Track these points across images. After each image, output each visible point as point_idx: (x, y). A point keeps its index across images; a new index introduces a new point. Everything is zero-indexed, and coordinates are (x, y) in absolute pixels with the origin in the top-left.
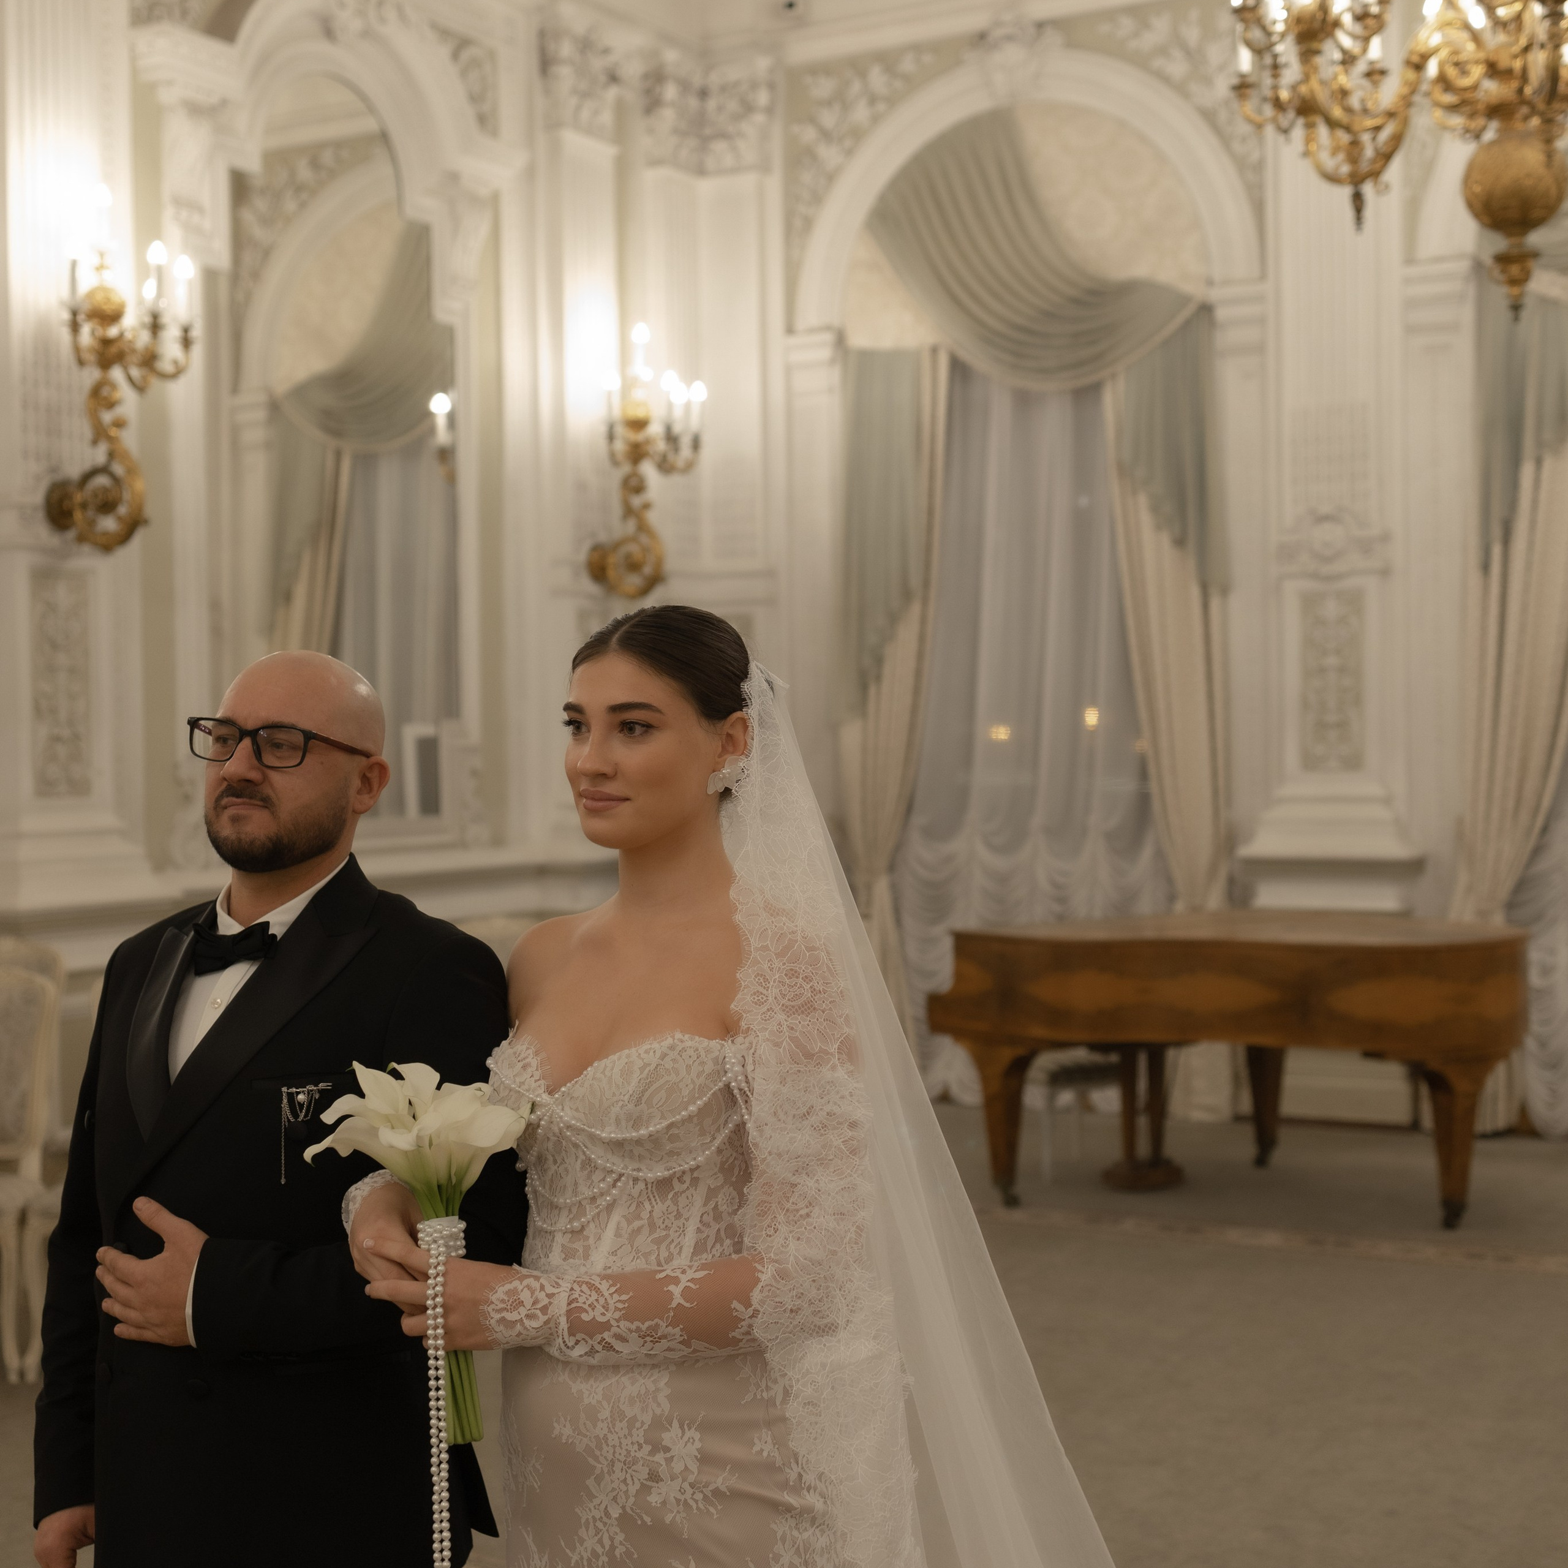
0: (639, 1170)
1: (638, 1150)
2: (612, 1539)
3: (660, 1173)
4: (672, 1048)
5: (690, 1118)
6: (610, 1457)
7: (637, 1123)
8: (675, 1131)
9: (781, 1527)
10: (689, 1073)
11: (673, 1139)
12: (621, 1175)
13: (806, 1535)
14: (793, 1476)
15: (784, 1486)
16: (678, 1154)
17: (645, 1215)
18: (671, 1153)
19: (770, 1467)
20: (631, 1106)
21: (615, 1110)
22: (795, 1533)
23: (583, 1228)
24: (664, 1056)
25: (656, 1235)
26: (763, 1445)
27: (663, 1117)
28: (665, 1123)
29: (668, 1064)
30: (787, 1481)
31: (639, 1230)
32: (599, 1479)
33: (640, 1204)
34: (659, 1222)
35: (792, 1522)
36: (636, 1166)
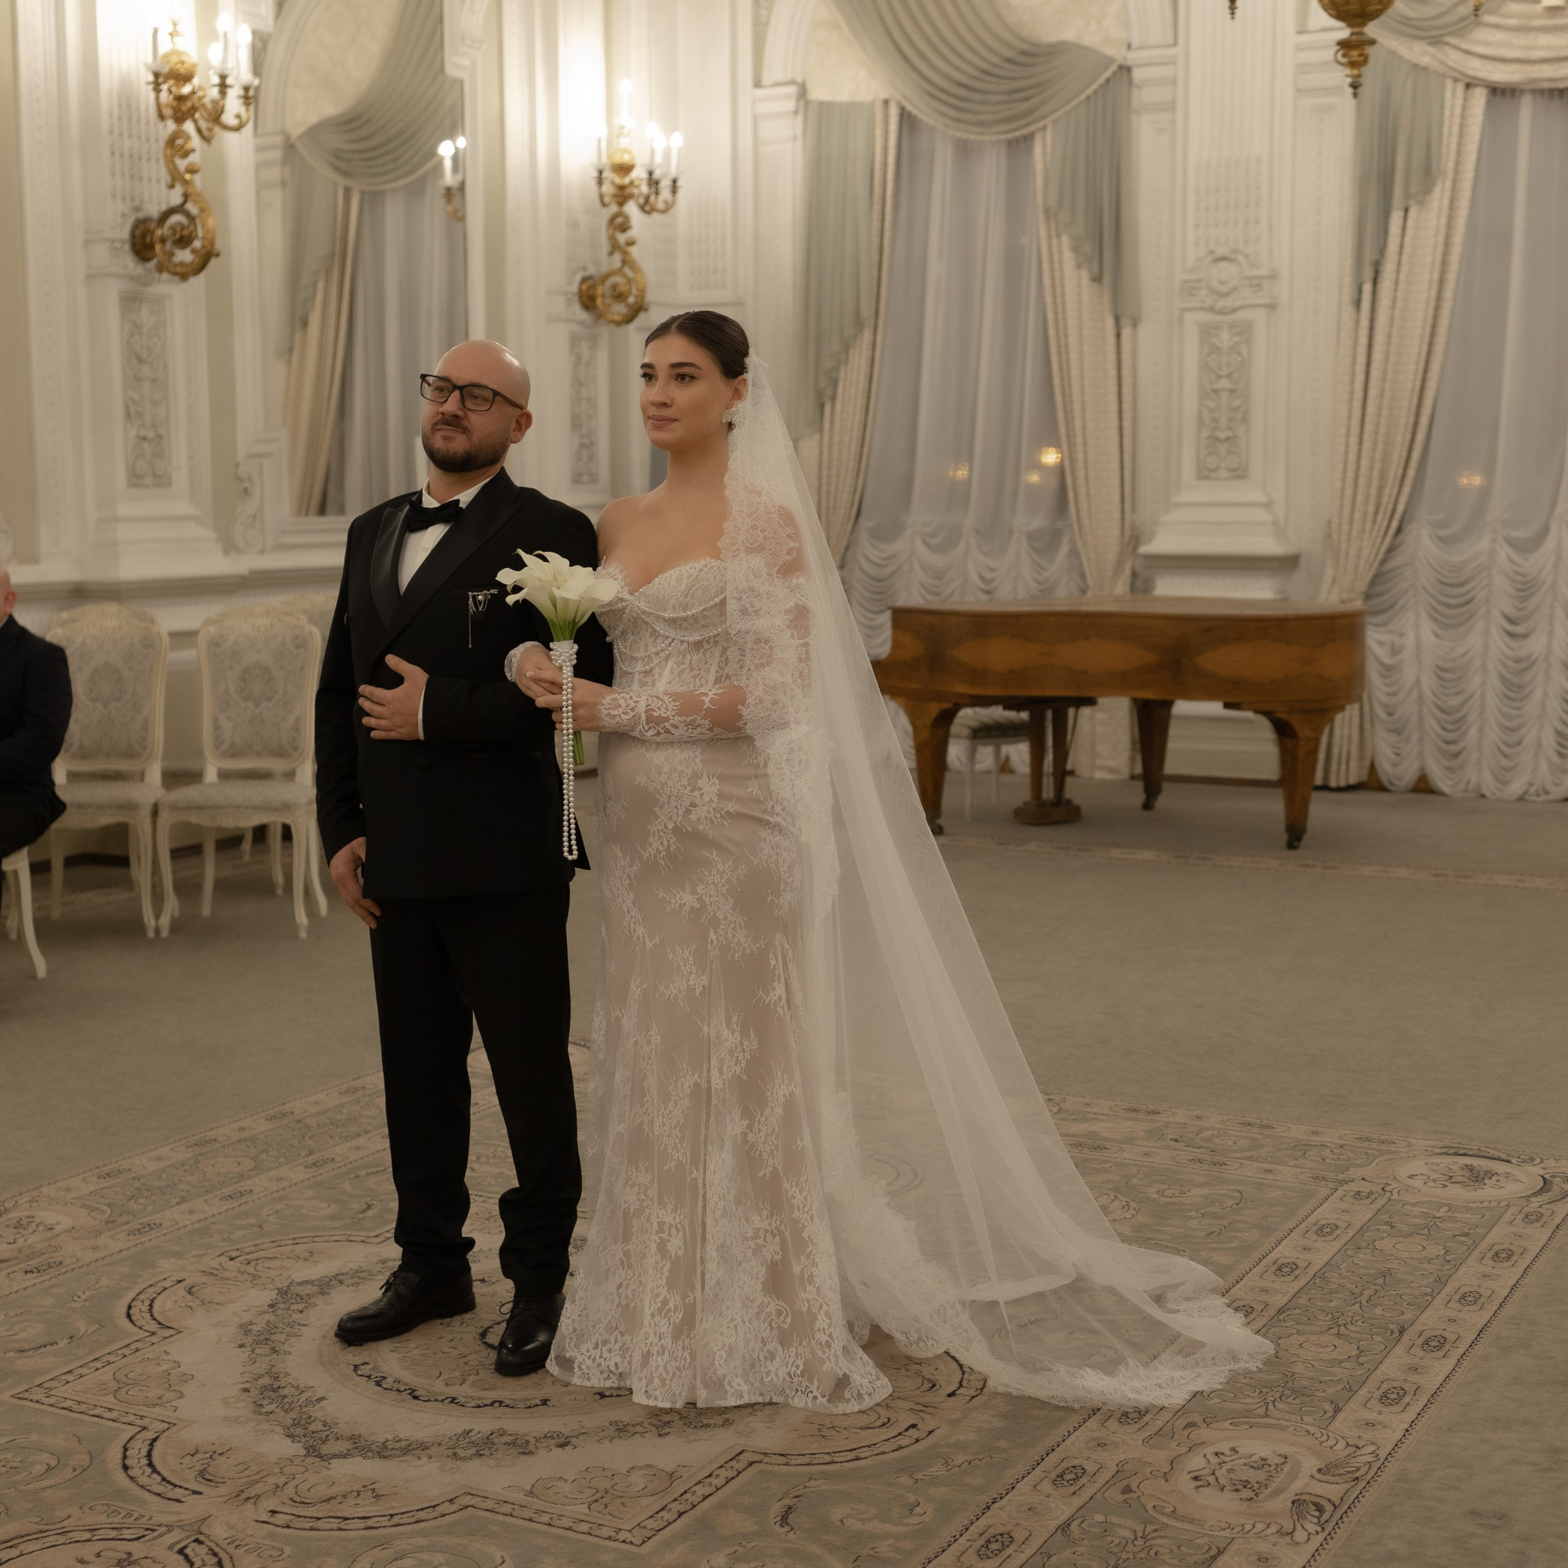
0: (684, 636)
1: (685, 624)
2: (668, 841)
3: (697, 637)
4: (705, 566)
5: (716, 605)
6: (668, 793)
7: (685, 609)
8: (706, 613)
9: (764, 833)
10: (715, 580)
11: (706, 617)
12: (674, 640)
13: (777, 839)
14: (769, 807)
15: (765, 811)
16: (708, 627)
17: (687, 662)
18: (704, 626)
19: (757, 801)
20: (682, 598)
21: (673, 600)
22: (771, 837)
23: (651, 670)
24: (700, 571)
25: (693, 673)
26: (754, 788)
27: (700, 605)
28: (701, 608)
29: (703, 574)
30: (766, 809)
31: (683, 671)
32: (661, 808)
33: (684, 655)
34: (695, 666)
35: (769, 831)
36: (683, 634)
